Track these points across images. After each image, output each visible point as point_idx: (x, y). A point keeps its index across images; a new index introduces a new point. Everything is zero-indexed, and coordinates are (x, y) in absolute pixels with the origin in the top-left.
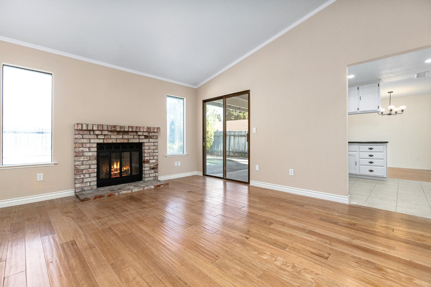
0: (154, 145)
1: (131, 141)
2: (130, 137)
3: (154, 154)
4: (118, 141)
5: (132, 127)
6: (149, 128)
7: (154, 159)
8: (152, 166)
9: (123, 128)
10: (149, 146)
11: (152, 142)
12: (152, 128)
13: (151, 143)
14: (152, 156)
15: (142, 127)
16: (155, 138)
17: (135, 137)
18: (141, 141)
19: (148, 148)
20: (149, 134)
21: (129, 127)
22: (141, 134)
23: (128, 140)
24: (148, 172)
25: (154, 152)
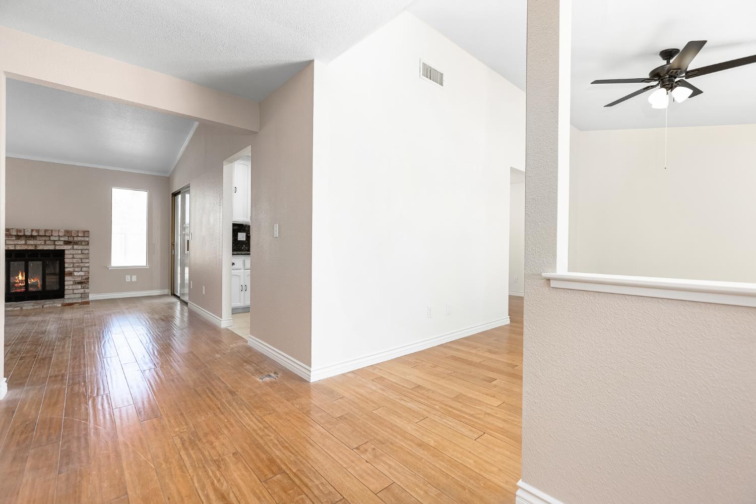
0: (82, 253)
1: (40, 248)
2: (39, 242)
3: (81, 264)
4: (18, 248)
5: (38, 231)
6: (68, 233)
7: (81, 271)
8: (79, 279)
9: (22, 232)
10: (73, 254)
11: (79, 250)
12: (73, 232)
13: (77, 251)
14: (78, 267)
15: (55, 230)
16: (83, 243)
17: (48, 242)
18: (58, 248)
19: (71, 256)
20: (73, 239)
21: (32, 231)
22: (57, 239)
23: (36, 247)
24: (71, 287)
25: (82, 262)
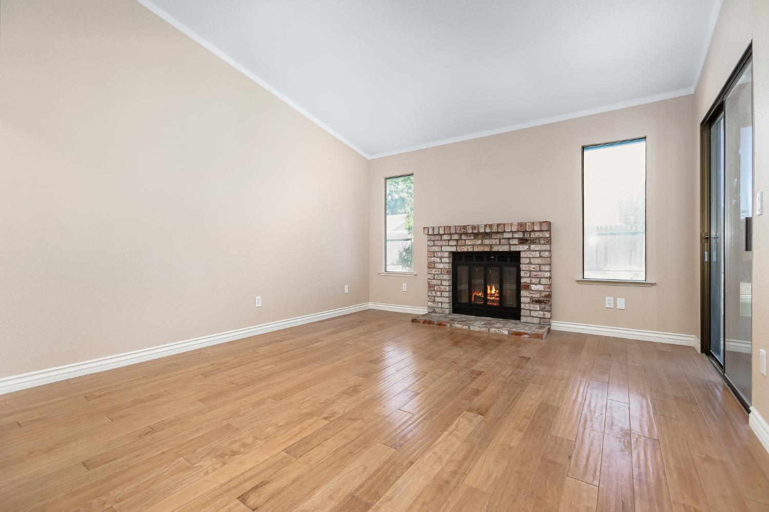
0: (541, 257)
1: (495, 249)
2: (494, 242)
3: (539, 273)
4: (476, 249)
5: (491, 226)
6: (521, 225)
7: (539, 283)
8: (537, 296)
9: (477, 229)
10: (530, 258)
11: (536, 251)
12: (527, 224)
13: (534, 253)
14: (536, 277)
15: (508, 224)
16: (542, 242)
17: (503, 241)
18: (513, 249)
19: (527, 261)
20: (530, 235)
21: (486, 226)
22: (510, 236)
23: (491, 248)
24: (527, 306)
25: (540, 271)
